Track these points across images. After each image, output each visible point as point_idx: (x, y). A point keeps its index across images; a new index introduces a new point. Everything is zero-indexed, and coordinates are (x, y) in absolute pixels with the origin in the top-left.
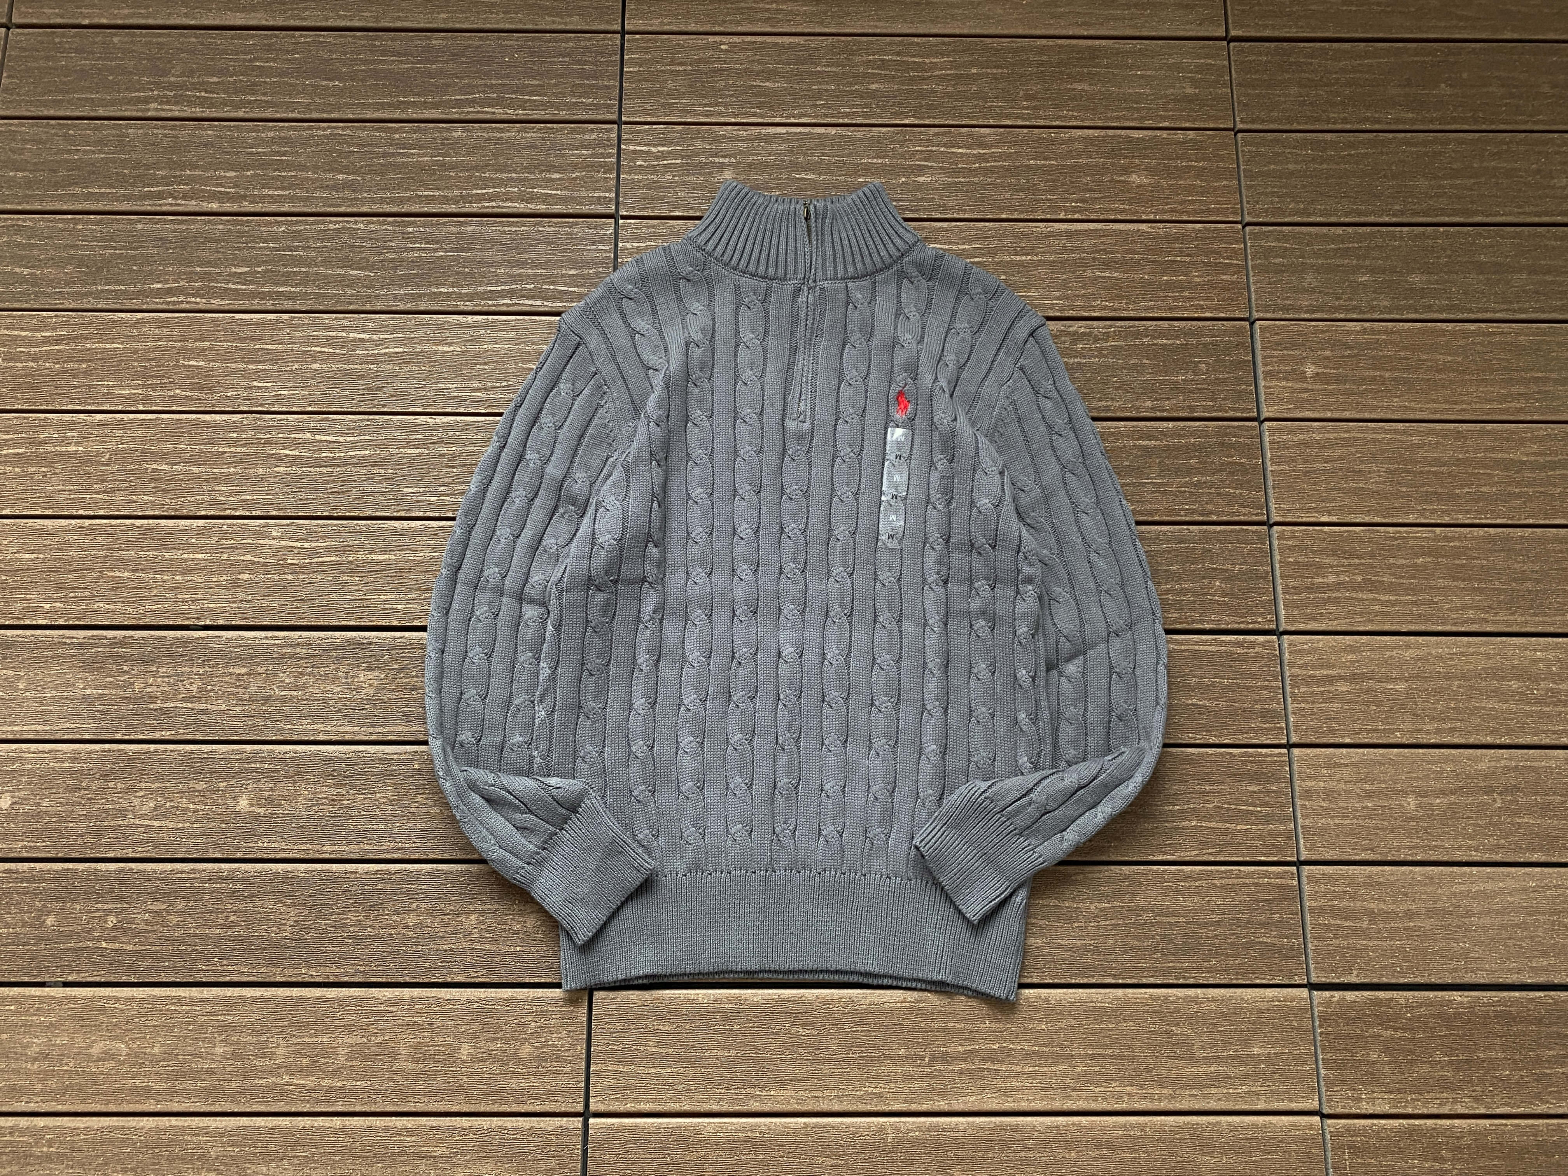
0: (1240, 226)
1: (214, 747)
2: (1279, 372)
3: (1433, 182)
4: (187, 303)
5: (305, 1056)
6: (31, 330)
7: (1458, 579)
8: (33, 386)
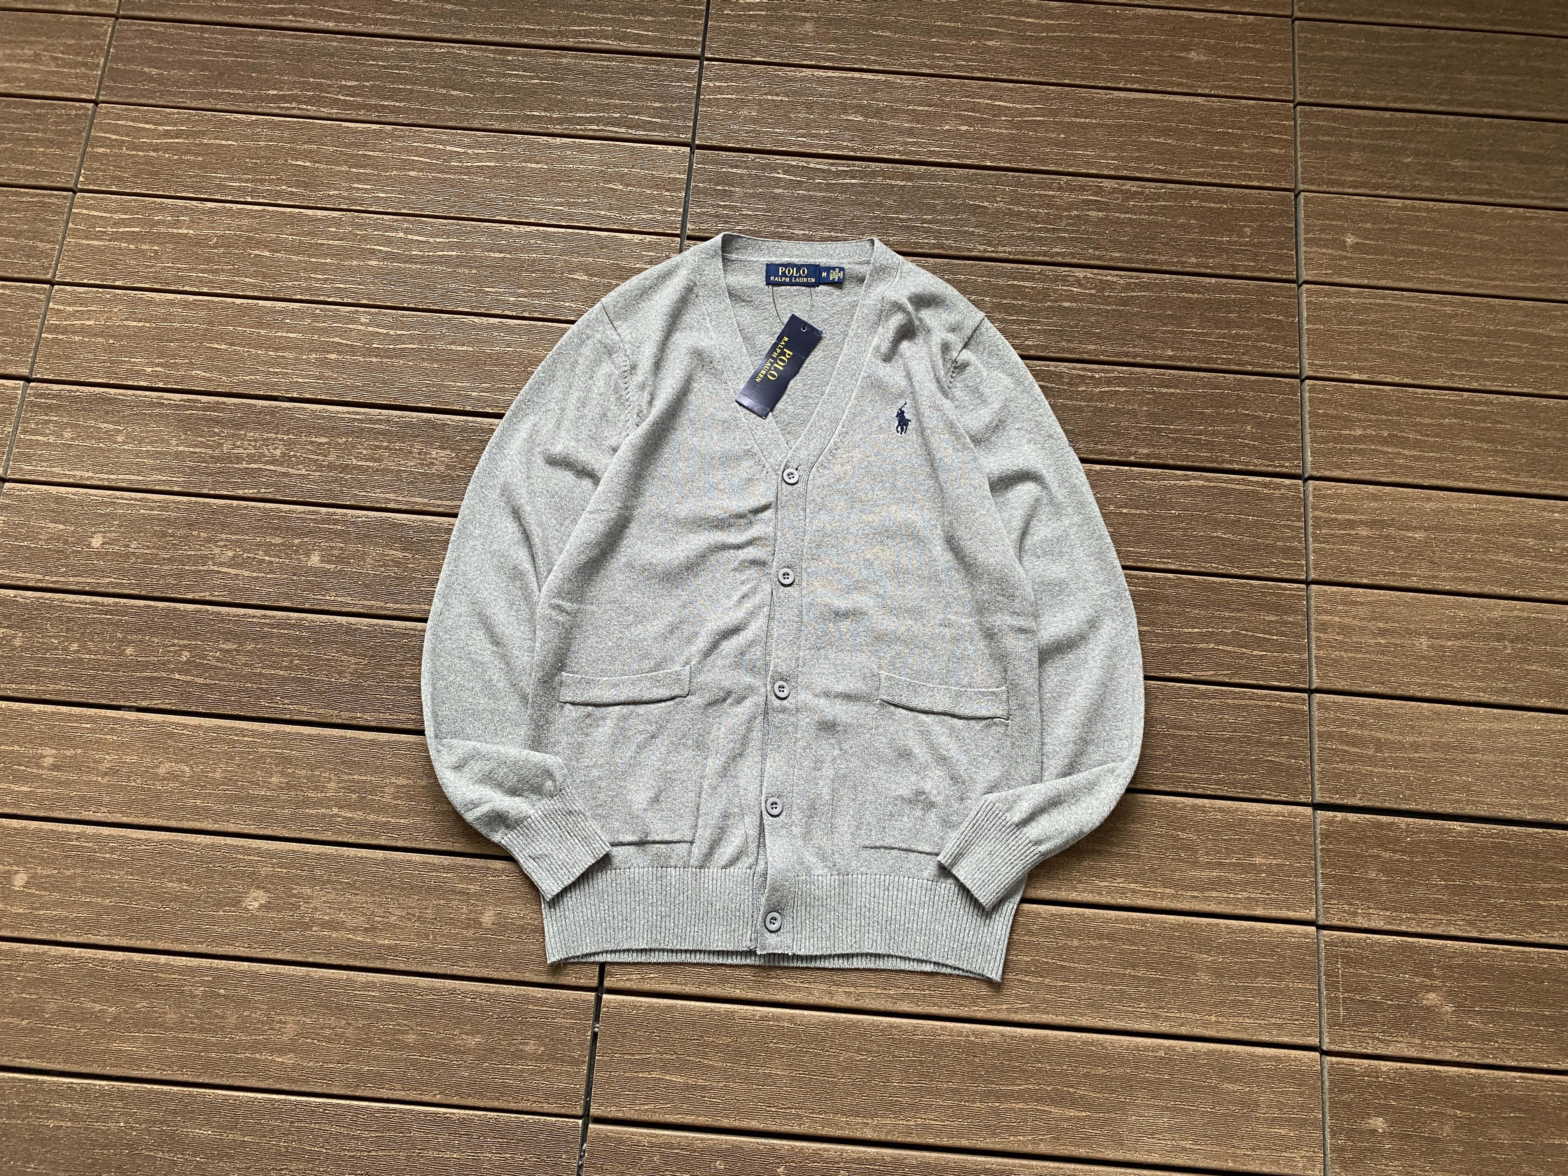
1: (292, 507)
2: (1320, 240)
3: (1480, 77)
5: (354, 792)
6: (155, 124)
7: (1482, 441)
8: (150, 173)
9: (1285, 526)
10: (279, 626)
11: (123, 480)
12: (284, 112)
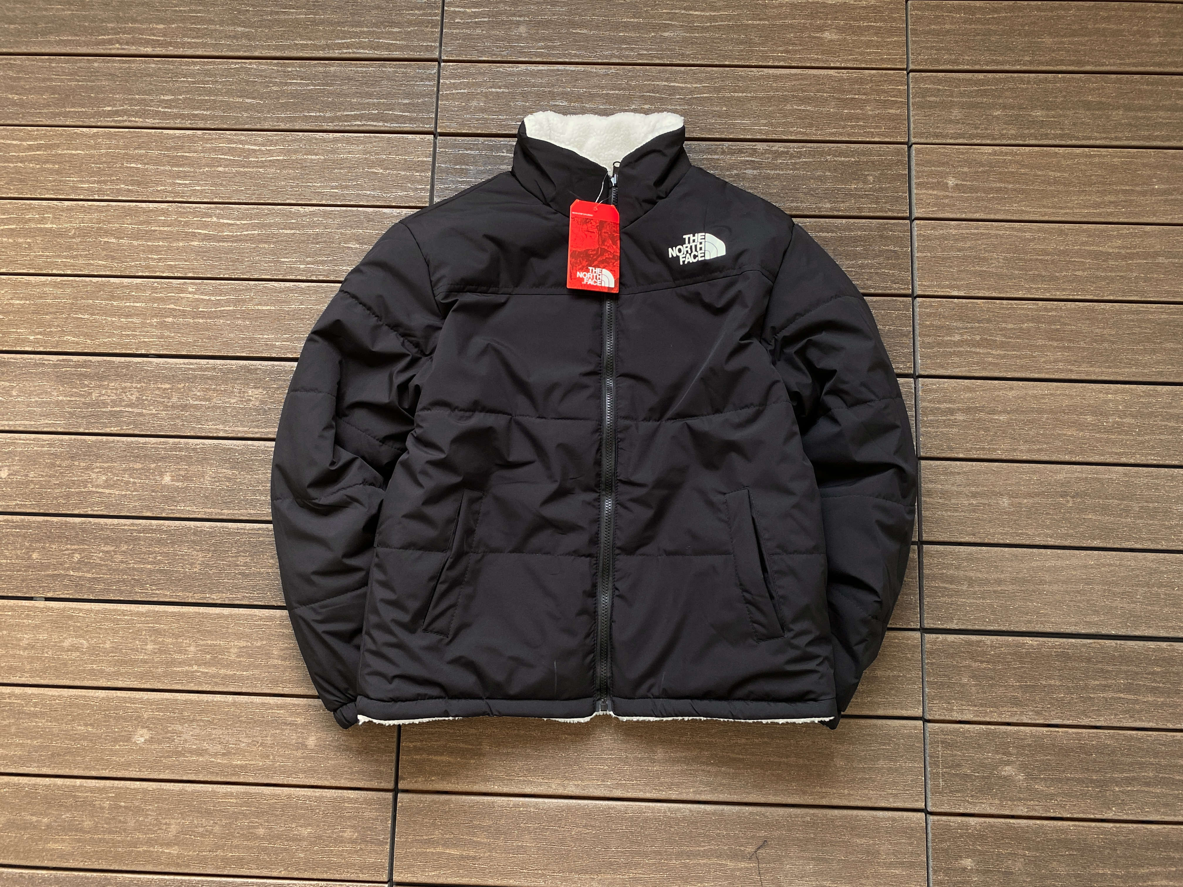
0: (905, 72)
1: (147, 439)
2: (927, 183)
3: (1056, 39)
4: (130, 121)
5: (208, 653)
6: (20, 140)
7: (1053, 340)
8: (21, 181)
10: (144, 531)
12: (118, 125)
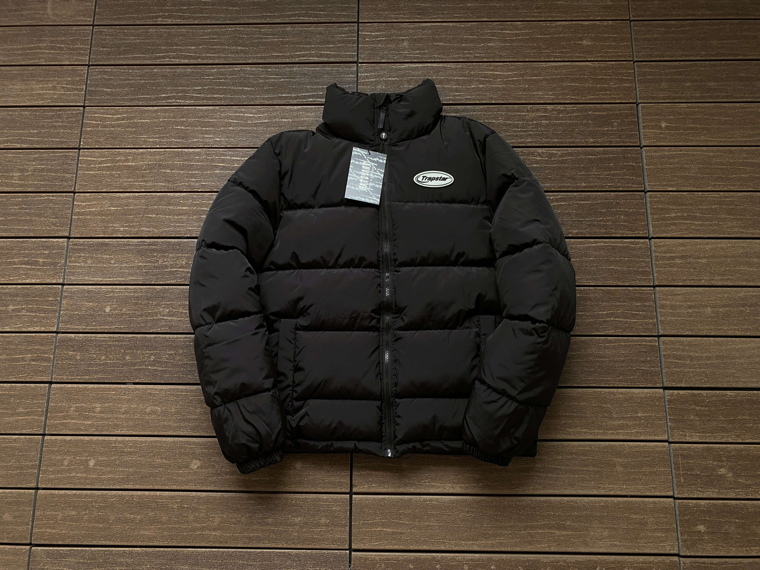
9: (642, 261)
11: (116, 281)
